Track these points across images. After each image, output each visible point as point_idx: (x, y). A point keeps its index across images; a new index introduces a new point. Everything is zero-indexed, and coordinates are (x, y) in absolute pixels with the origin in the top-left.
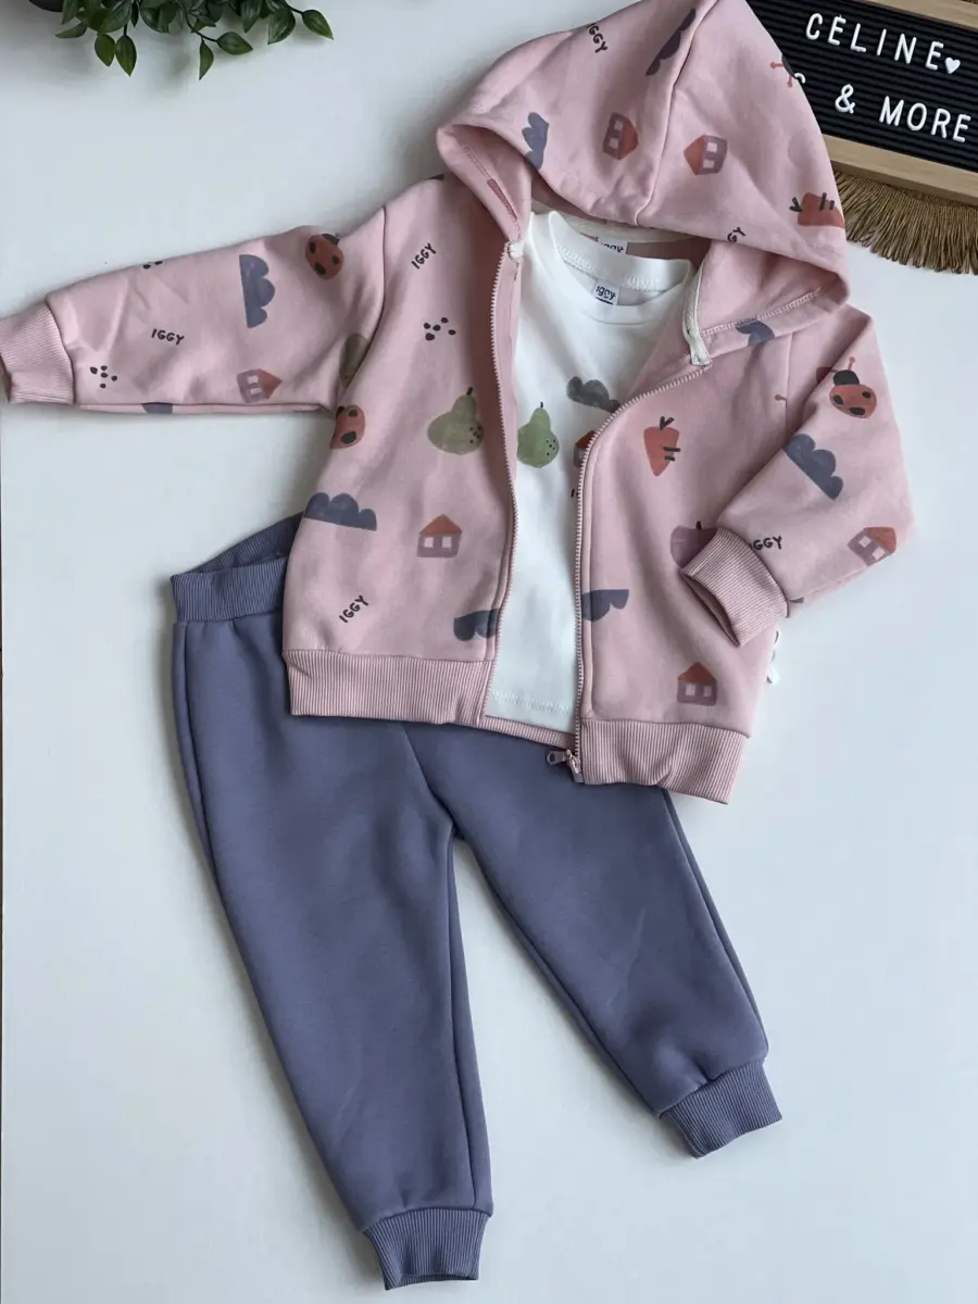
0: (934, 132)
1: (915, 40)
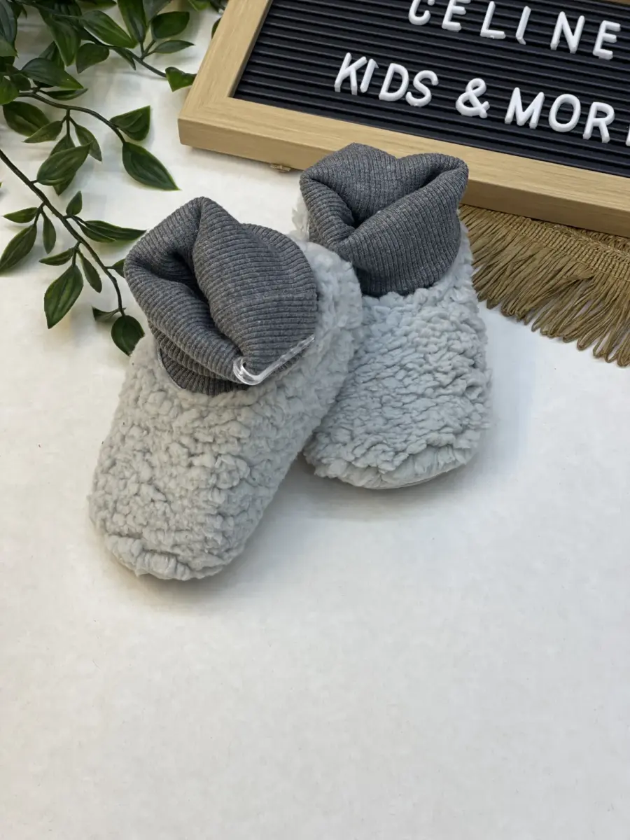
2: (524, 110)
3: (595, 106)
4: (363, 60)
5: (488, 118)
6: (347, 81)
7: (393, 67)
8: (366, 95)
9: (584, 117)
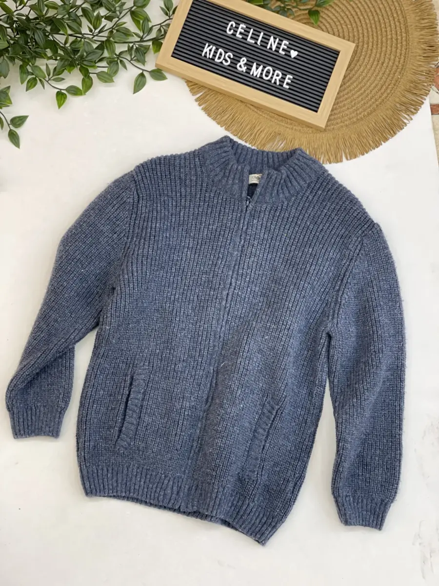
0: (273, 81)
1: (277, 40)
2: (256, 71)
3: (277, 72)
4: (211, 46)
5: (246, 72)
6: (206, 53)
7: (220, 50)
8: (212, 59)
9: (273, 74)
